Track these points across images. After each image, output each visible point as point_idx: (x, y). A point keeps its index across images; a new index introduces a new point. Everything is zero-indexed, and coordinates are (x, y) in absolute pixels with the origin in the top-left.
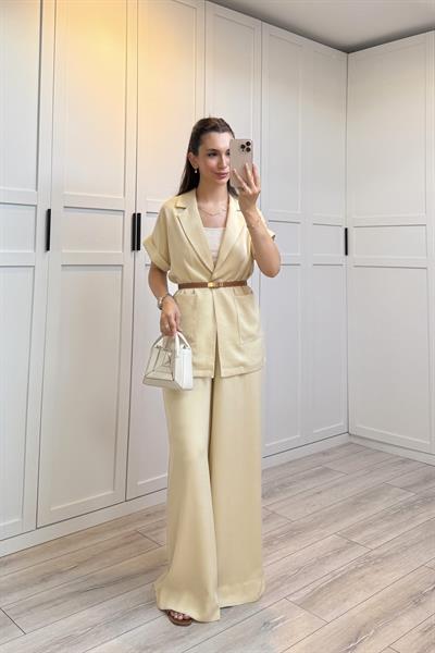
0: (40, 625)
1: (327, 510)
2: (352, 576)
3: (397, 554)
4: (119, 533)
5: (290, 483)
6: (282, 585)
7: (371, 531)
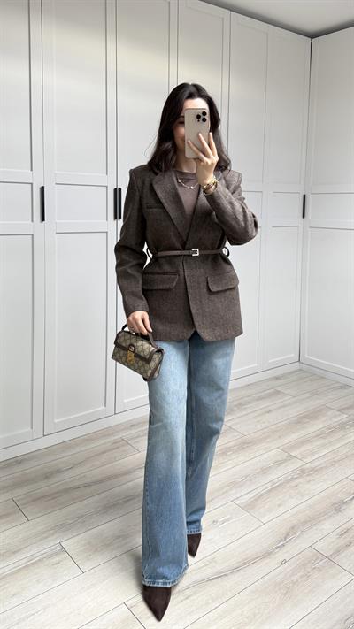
0: (40, 514)
1: (273, 427)
2: (288, 485)
3: (326, 467)
4: (108, 440)
5: (247, 403)
6: (231, 489)
7: (308, 447)
